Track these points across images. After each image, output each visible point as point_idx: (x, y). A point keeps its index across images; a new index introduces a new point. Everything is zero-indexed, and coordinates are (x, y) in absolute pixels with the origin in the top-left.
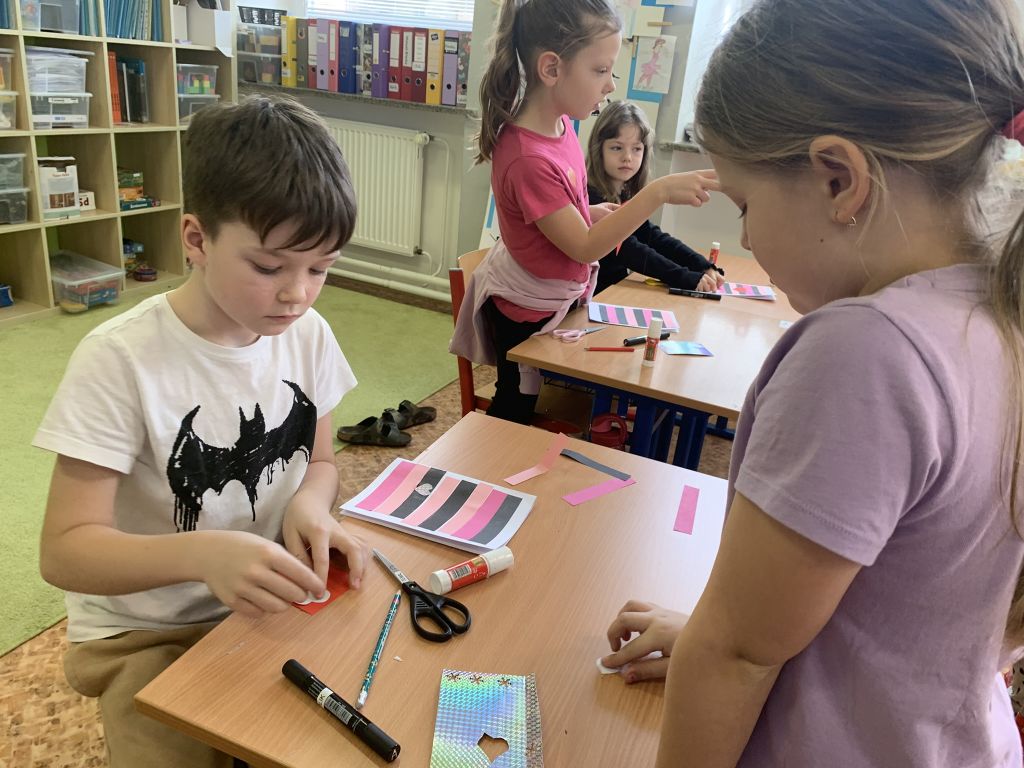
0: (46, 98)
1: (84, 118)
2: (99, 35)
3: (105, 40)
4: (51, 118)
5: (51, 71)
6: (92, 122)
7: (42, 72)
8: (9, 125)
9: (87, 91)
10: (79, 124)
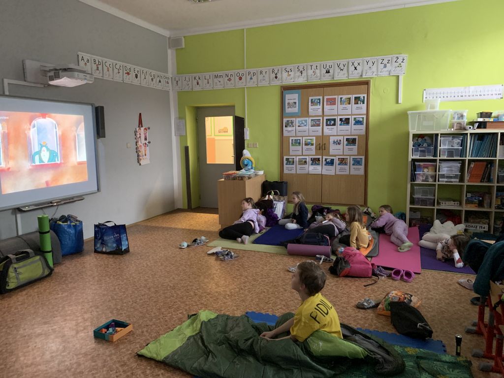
0: (444, 174)
1: (458, 180)
2: (466, 157)
3: (468, 158)
4: (446, 180)
5: (448, 167)
6: (459, 182)
7: (445, 167)
8: (432, 181)
9: (460, 172)
10: (455, 182)
